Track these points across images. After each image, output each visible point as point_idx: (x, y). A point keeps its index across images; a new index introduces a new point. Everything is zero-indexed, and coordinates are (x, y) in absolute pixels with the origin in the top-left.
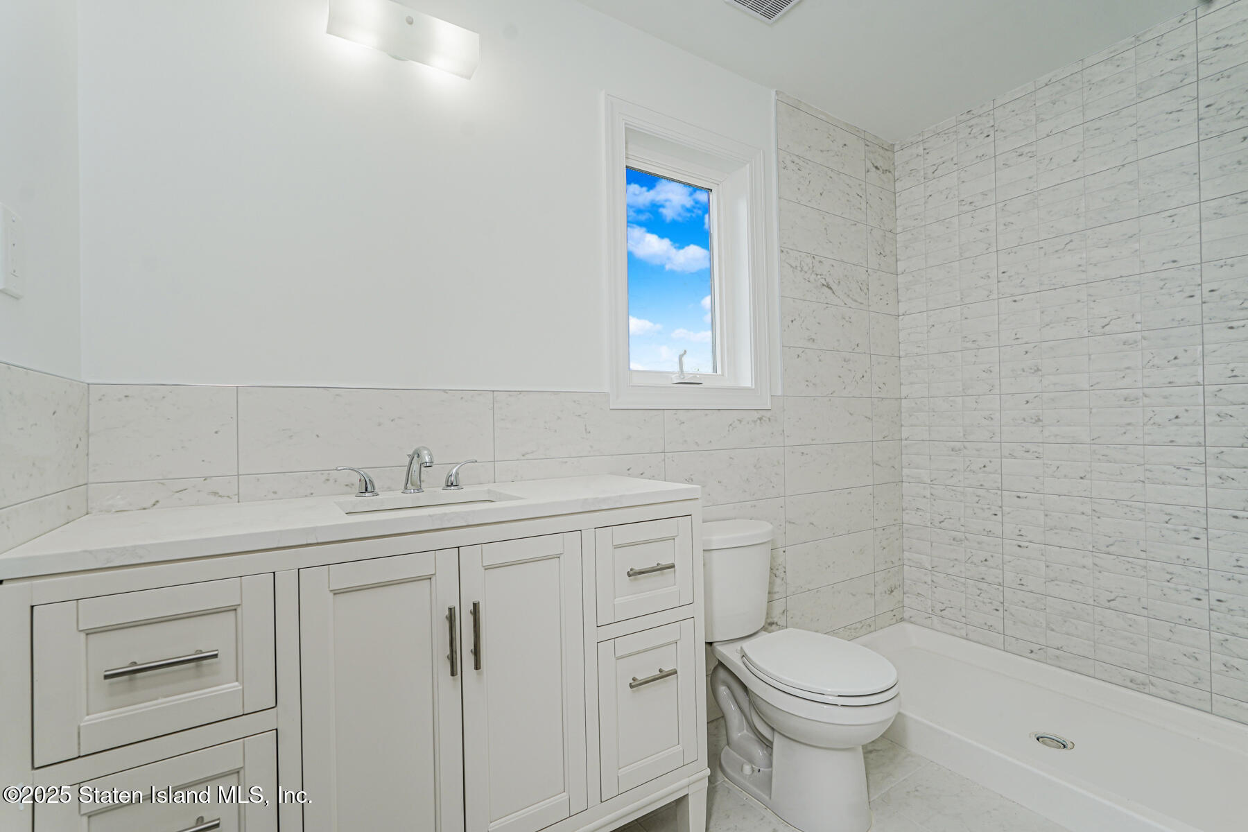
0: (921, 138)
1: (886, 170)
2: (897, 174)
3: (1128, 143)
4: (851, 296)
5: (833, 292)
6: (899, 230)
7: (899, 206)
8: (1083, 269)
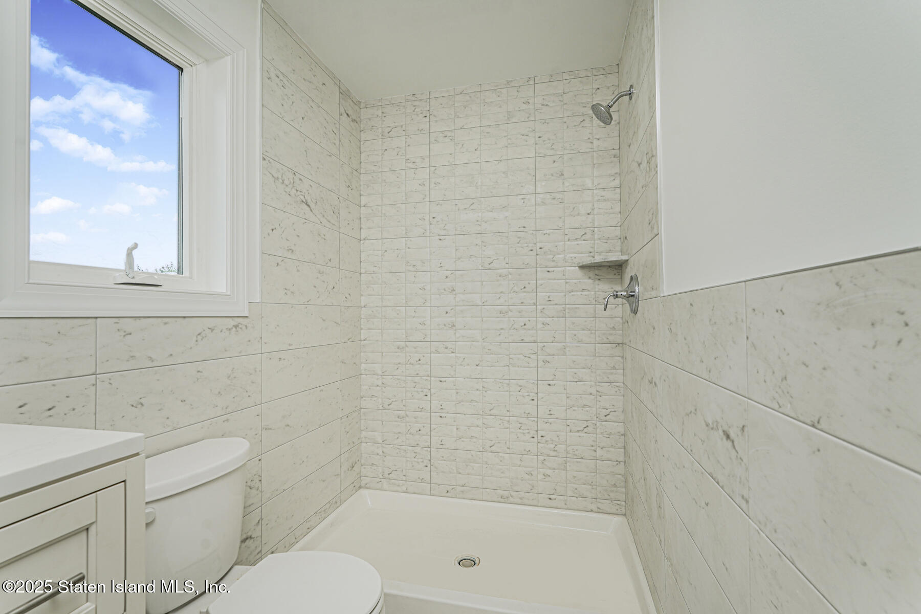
0: (380, 104)
1: (354, 120)
2: (362, 126)
3: (503, 147)
4: (326, 216)
5: (311, 210)
6: (363, 171)
7: (363, 152)
8: (480, 224)
